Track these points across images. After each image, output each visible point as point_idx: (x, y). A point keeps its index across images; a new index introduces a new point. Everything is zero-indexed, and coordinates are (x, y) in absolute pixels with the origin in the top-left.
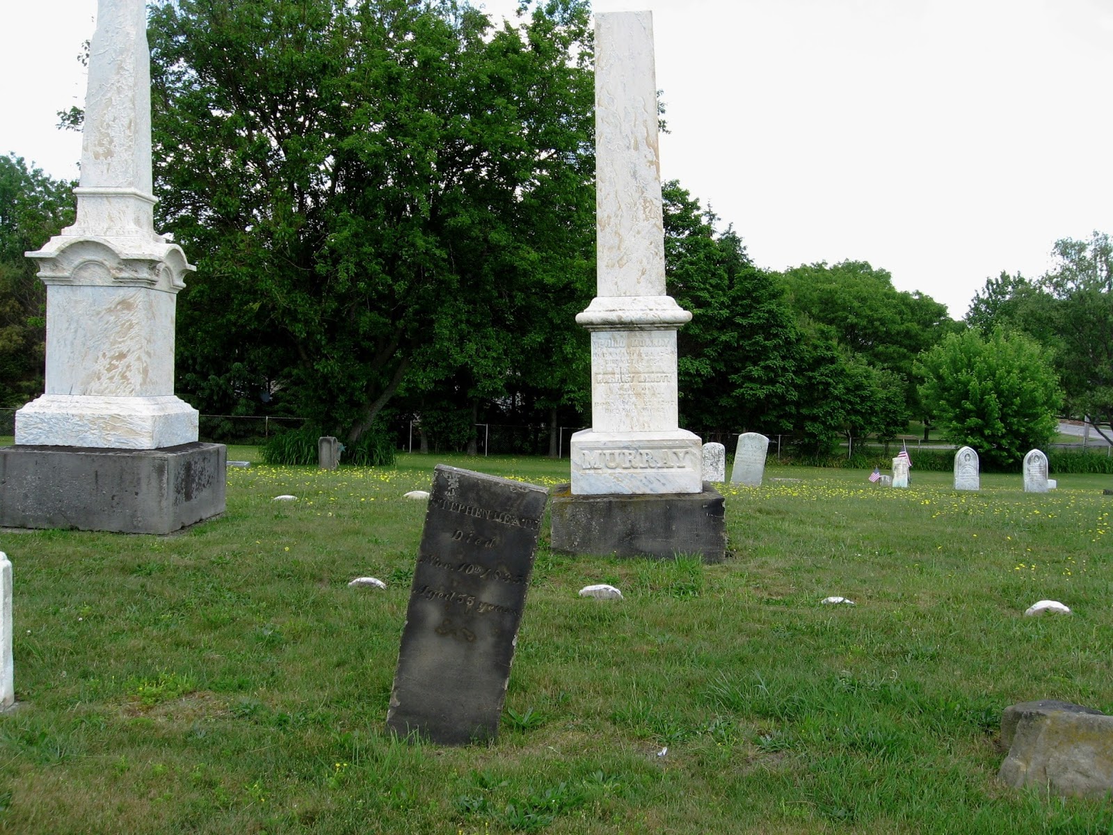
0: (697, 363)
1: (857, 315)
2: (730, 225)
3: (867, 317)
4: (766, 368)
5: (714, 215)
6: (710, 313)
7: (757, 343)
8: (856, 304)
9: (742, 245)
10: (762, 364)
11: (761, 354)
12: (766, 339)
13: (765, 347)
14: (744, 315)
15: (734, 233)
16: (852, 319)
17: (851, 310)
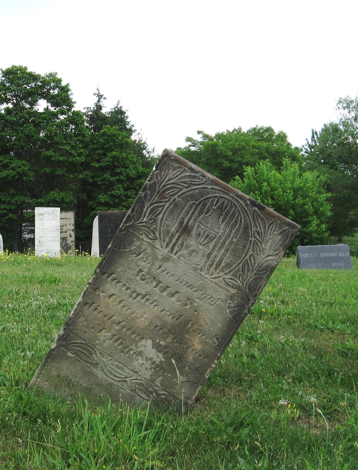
0: (62, 194)
1: (231, 161)
2: (118, 103)
3: (239, 162)
4: (112, 196)
5: (102, 96)
6: (70, 160)
7: (104, 179)
8: (230, 153)
9: (126, 115)
10: (109, 193)
11: (110, 186)
12: (111, 176)
13: (110, 182)
14: (98, 161)
15: (121, 107)
16: (226, 164)
17: (226, 157)
